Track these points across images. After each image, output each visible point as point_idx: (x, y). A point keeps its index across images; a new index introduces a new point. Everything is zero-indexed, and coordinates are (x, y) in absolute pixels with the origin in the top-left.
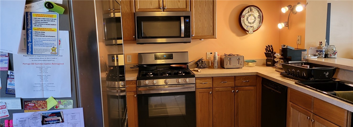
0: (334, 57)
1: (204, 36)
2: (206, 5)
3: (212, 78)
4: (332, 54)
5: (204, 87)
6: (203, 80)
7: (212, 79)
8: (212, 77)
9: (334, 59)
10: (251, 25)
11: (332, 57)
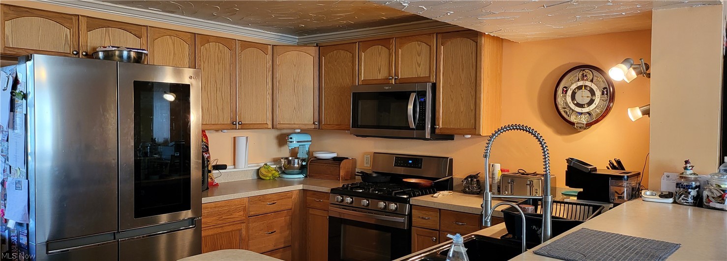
0: (718, 206)
1: (458, 129)
2: (463, 70)
3: (439, 211)
4: (713, 198)
5: (425, 226)
6: (424, 212)
7: (438, 214)
8: (440, 209)
9: (717, 213)
10: (583, 109)
11: (712, 204)
